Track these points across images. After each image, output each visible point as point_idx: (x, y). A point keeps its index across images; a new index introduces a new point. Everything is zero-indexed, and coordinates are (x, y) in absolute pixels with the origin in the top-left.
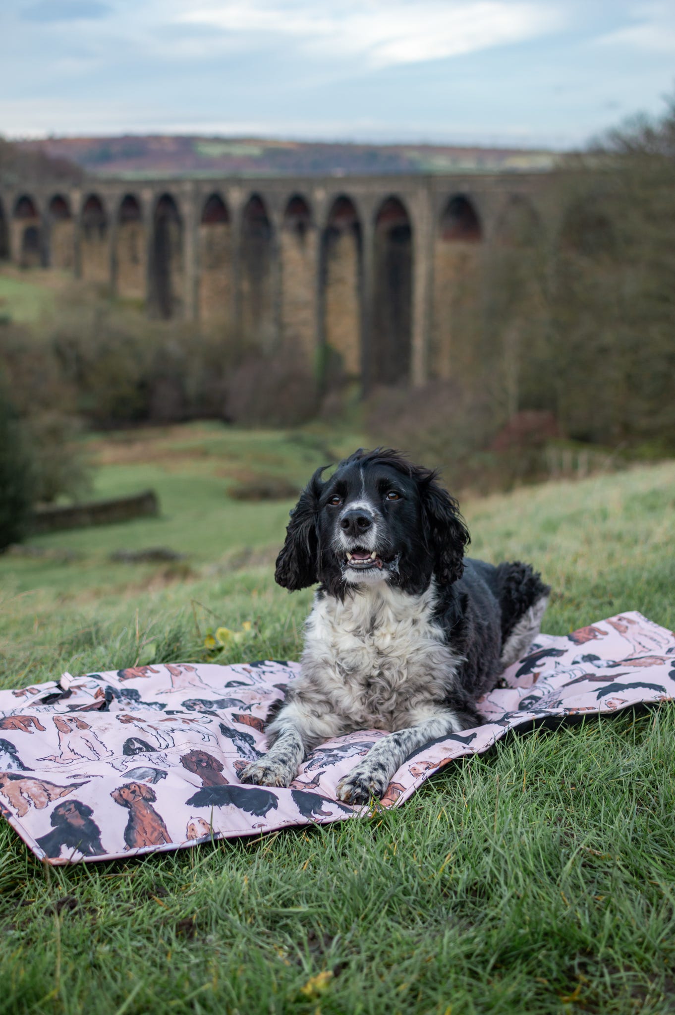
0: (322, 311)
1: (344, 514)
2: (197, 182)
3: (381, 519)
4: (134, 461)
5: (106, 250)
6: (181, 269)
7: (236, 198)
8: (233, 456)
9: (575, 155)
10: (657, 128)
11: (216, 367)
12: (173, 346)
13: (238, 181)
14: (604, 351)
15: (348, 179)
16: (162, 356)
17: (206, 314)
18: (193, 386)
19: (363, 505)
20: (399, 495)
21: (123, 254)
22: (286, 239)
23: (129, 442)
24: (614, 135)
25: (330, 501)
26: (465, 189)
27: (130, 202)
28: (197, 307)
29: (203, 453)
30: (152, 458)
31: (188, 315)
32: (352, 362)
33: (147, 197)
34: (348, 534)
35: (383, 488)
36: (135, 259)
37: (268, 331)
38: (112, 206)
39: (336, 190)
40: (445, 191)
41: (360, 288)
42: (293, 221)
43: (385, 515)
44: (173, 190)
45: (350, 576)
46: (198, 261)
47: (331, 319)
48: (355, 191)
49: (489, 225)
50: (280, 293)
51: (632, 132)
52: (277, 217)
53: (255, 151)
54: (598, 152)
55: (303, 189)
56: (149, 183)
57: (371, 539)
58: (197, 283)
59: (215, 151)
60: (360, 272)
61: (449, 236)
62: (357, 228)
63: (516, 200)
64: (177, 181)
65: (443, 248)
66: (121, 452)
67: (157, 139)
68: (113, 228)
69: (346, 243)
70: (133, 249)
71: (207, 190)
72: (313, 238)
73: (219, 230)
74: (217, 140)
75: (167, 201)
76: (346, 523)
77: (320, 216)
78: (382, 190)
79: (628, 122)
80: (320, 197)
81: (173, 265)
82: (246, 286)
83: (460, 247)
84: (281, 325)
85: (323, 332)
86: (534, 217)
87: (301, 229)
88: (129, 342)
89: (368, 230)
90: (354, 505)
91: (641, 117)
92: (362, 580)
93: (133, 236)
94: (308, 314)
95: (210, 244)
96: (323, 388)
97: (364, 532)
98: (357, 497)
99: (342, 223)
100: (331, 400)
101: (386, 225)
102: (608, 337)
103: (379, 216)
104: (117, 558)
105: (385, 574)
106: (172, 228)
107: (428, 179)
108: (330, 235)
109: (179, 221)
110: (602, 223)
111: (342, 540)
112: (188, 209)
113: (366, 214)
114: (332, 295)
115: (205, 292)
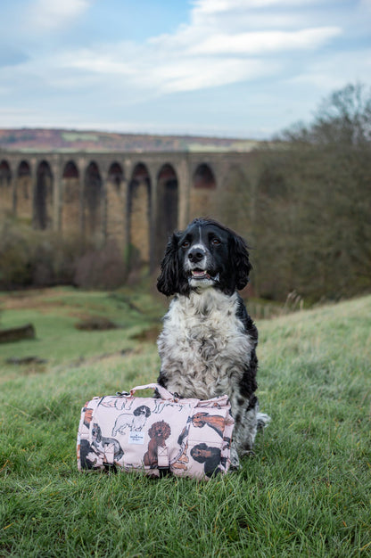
0: (129, 226)
1: (190, 251)
2: (61, 155)
3: (209, 254)
4: (24, 308)
5: (11, 191)
6: (52, 202)
7: (82, 164)
8: (78, 306)
9: (265, 143)
10: (309, 129)
11: (70, 256)
12: (46, 245)
13: (84, 154)
14: (279, 250)
15: (144, 154)
16: (41, 250)
17: (65, 227)
18: (57, 267)
19: (199, 246)
20: (219, 241)
21: (20, 193)
22: (109, 187)
23: (21, 297)
24: (287, 133)
25: (183, 244)
26: (206, 160)
27: (24, 165)
28: (60, 223)
29: (62, 304)
30: (34, 306)
31: (56, 227)
32: (145, 254)
33: (34, 162)
34: (191, 261)
35: (211, 237)
36: (26, 197)
37: (99, 237)
38: (14, 167)
39: (137, 160)
40: (196, 161)
41: (149, 214)
42: (113, 177)
43: (211, 252)
44: (48, 159)
45: (193, 283)
46: (61, 198)
47: (133, 231)
48: (147, 161)
49: (219, 180)
50: (106, 216)
51: (296, 131)
52: (104, 175)
53: (94, 138)
54: (276, 141)
55: (119, 160)
56: (35, 155)
57: (204, 264)
58: (61, 210)
59: (72, 138)
60: (150, 205)
61: (197, 186)
62: (148, 181)
63: (234, 167)
64: (51, 154)
65: (194, 192)
66: (16, 302)
67: (41, 130)
68: (14, 180)
69: (142, 189)
70: (25, 190)
71: (67, 159)
72: (124, 186)
73: (73, 181)
74: (74, 132)
75: (44, 165)
76: (190, 256)
77: (128, 174)
78: (162, 161)
79: (294, 126)
80: (128, 165)
81: (47, 200)
82: (87, 212)
83: (203, 192)
84: (106, 234)
85: (129, 238)
86: (242, 176)
87: (118, 181)
88: (22, 242)
89: (154, 182)
90: (195, 247)
91: (300, 123)
92: (199, 285)
93: (26, 183)
94: (121, 228)
95: (68, 189)
96: (129, 269)
97: (200, 261)
98: (197, 242)
99: (140, 178)
100: (133, 275)
101: (164, 180)
102: (282, 242)
103: (160, 175)
104: (10, 362)
105: (211, 282)
106: (47, 179)
107: (187, 155)
108: (133, 185)
109: (51, 176)
110: (280, 179)
111: (189, 264)
112: (56, 170)
113: (153, 173)
114: (134, 218)
115: (64, 215)
